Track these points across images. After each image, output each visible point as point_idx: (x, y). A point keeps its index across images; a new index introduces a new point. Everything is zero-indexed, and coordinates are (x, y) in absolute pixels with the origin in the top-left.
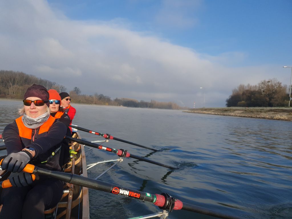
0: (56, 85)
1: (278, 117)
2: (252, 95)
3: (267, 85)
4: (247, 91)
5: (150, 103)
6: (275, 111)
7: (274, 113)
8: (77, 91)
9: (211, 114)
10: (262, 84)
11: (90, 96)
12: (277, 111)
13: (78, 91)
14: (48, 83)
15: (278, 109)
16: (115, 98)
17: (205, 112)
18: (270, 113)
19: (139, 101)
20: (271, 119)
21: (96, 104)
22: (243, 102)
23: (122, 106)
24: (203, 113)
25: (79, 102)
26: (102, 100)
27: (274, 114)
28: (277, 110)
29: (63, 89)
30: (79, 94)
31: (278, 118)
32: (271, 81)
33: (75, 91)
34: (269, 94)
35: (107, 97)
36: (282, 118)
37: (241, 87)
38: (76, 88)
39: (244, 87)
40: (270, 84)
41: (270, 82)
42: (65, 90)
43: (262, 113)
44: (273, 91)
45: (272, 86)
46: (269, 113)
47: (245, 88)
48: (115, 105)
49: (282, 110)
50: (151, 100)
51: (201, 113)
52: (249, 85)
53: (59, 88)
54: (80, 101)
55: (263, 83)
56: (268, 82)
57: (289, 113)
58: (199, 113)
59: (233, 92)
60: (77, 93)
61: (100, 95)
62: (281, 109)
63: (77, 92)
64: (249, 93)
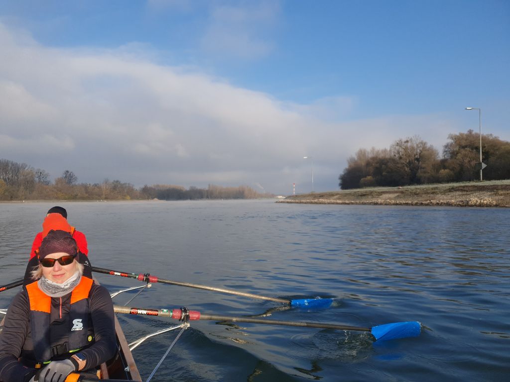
0: (26, 168)
1: (477, 201)
2: (383, 166)
3: (404, 147)
4: (373, 159)
5: (207, 191)
6: (462, 190)
7: (461, 193)
8: (69, 177)
9: (337, 203)
10: (397, 146)
11: (96, 185)
12: (465, 189)
13: (72, 177)
14: (10, 165)
15: (467, 186)
16: (143, 186)
17: (321, 200)
18: (454, 193)
19: (187, 188)
20: (466, 206)
21: (106, 199)
22: (369, 178)
23: (156, 199)
24: (320, 203)
25: (74, 198)
26: (119, 191)
27: (463, 195)
28: (464, 187)
29: (41, 177)
30: (73, 183)
31: (478, 203)
32: (411, 139)
33: (66, 177)
34: (409, 162)
35: (127, 185)
36: (485, 201)
37: (362, 154)
38: (67, 172)
39: (365, 153)
40: (409, 144)
41: (410, 142)
42: (46, 177)
43: (437, 196)
44: (415, 156)
45: (413, 148)
46: (452, 194)
47: (367, 154)
48: (143, 198)
49: (474, 186)
50: (209, 185)
51: (316, 203)
52: (373, 149)
53: (34, 173)
54: (77, 195)
55: (398, 144)
56: (405, 142)
57: (493, 193)
58: (311, 203)
59: (349, 163)
60: (70, 182)
61: (113, 183)
62: (472, 186)
63: (70, 180)
64: (376, 163)
